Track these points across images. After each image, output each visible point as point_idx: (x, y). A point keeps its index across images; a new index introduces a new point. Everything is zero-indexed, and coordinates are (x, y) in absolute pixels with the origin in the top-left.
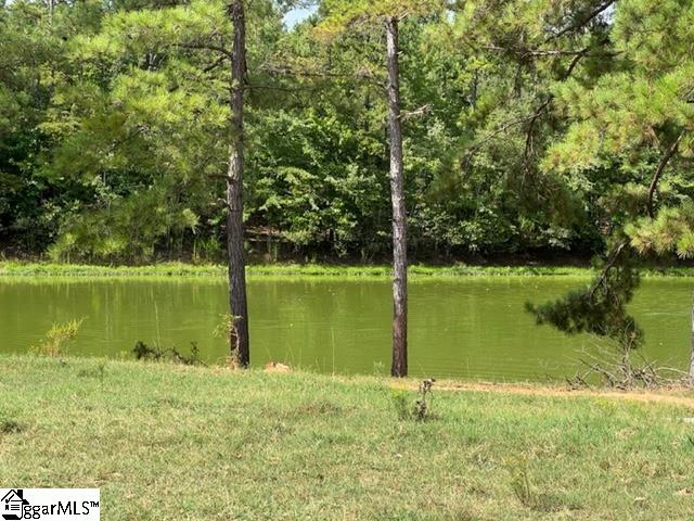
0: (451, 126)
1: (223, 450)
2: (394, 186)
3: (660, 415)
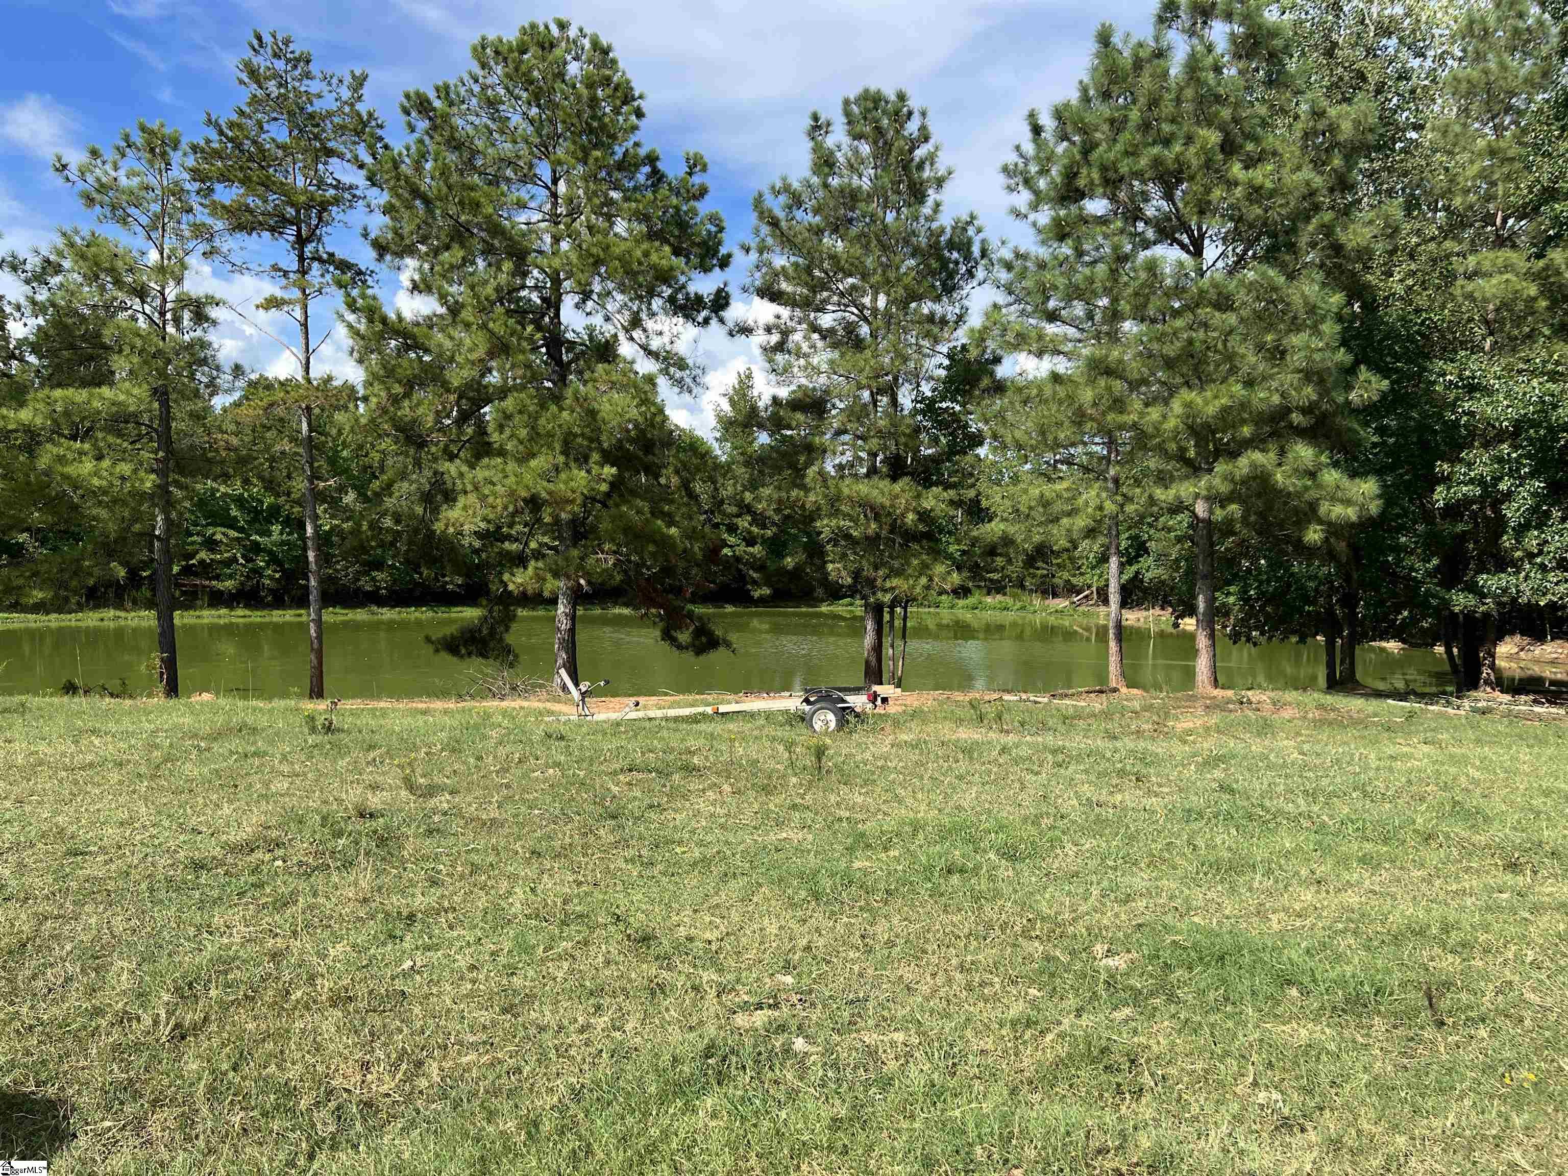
0: (362, 496)
1: (143, 770)
2: (310, 543)
3: (526, 716)
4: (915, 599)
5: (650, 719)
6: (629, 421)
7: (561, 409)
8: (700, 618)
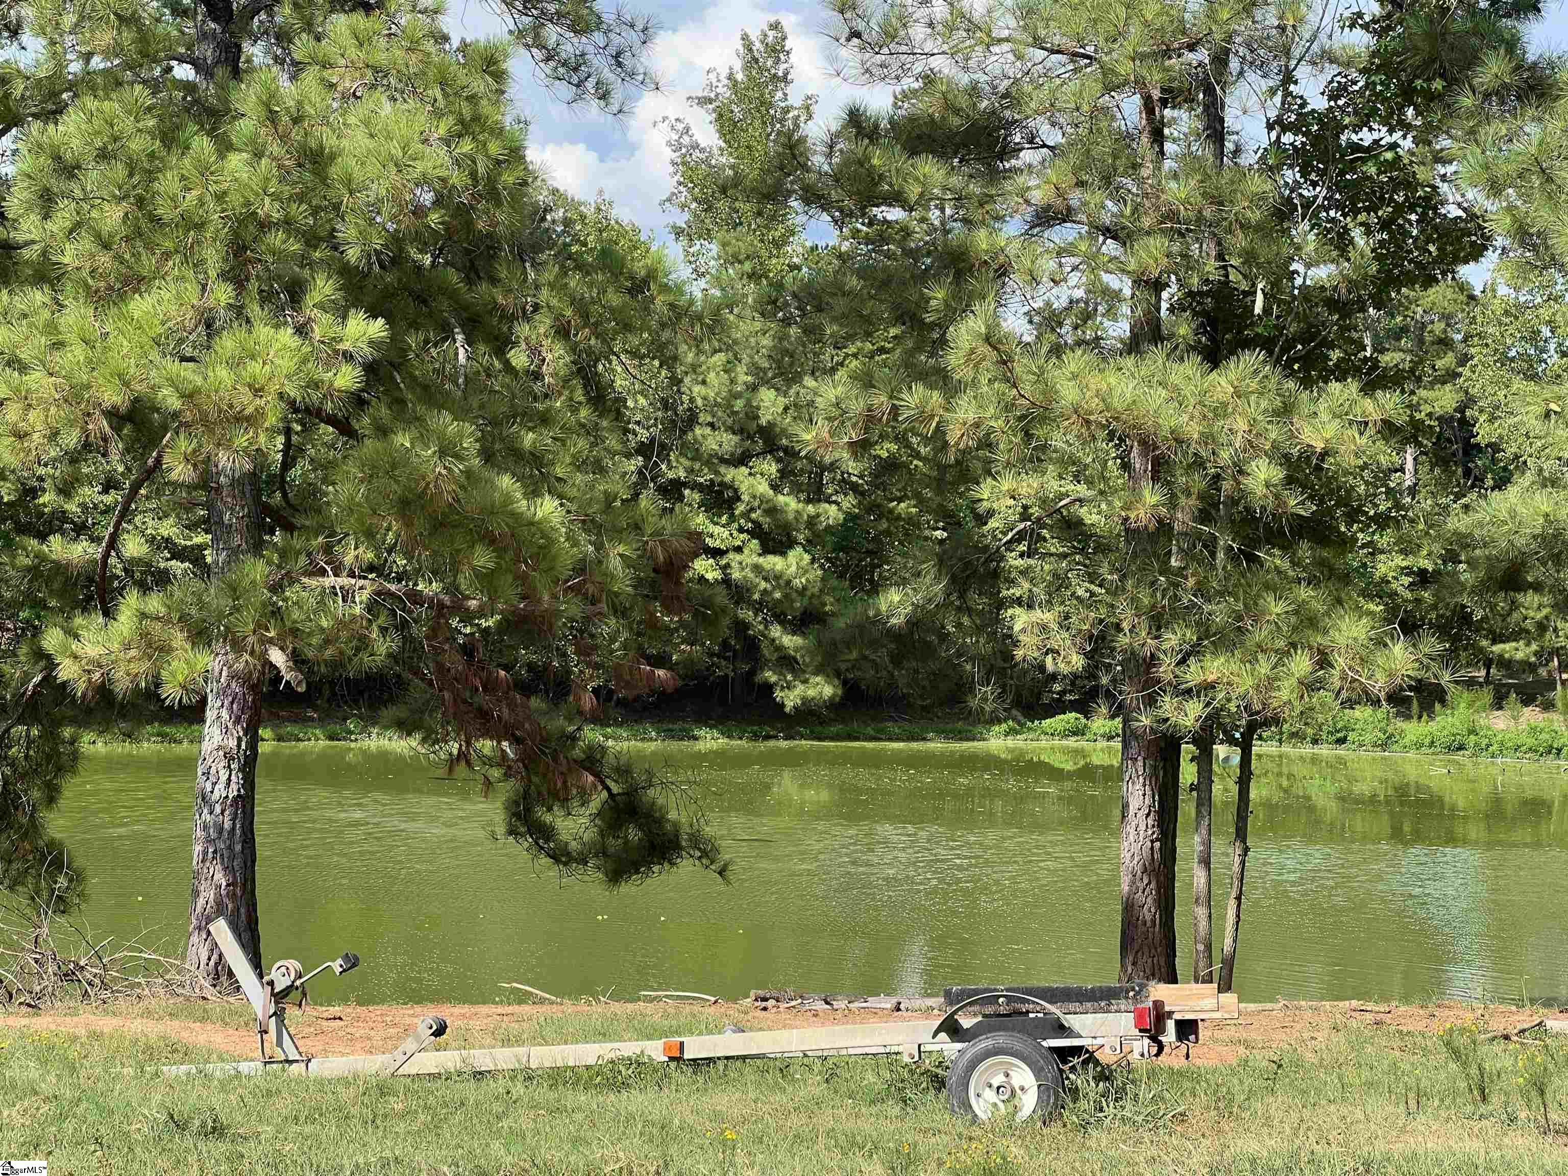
3: (109, 1061)
4: (1276, 721)
5: (479, 1075)
6: (423, 181)
7: (225, 147)
8: (623, 771)
